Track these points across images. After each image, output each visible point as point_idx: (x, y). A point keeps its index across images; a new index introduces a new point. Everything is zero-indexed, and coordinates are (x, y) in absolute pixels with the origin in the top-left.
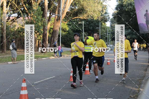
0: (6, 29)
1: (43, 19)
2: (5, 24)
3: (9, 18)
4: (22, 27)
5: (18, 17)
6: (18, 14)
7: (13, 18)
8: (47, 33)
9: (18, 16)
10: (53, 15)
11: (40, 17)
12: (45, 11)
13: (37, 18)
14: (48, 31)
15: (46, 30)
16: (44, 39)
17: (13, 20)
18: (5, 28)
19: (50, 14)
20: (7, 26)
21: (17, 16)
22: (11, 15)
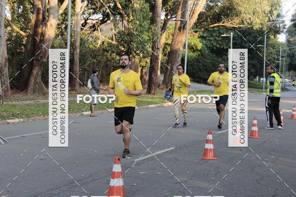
0: (81, 45)
1: (153, 28)
2: (79, 36)
3: (86, 23)
4: (110, 41)
5: (103, 22)
6: (103, 14)
7: (94, 22)
8: (159, 56)
9: (104, 19)
10: (172, 18)
11: (146, 23)
12: (157, 11)
13: (140, 25)
14: (161, 50)
15: (158, 49)
16: (153, 66)
17: (94, 25)
18: (78, 44)
19: (166, 15)
20: (81, 40)
21: (101, 18)
22: (91, 18)
